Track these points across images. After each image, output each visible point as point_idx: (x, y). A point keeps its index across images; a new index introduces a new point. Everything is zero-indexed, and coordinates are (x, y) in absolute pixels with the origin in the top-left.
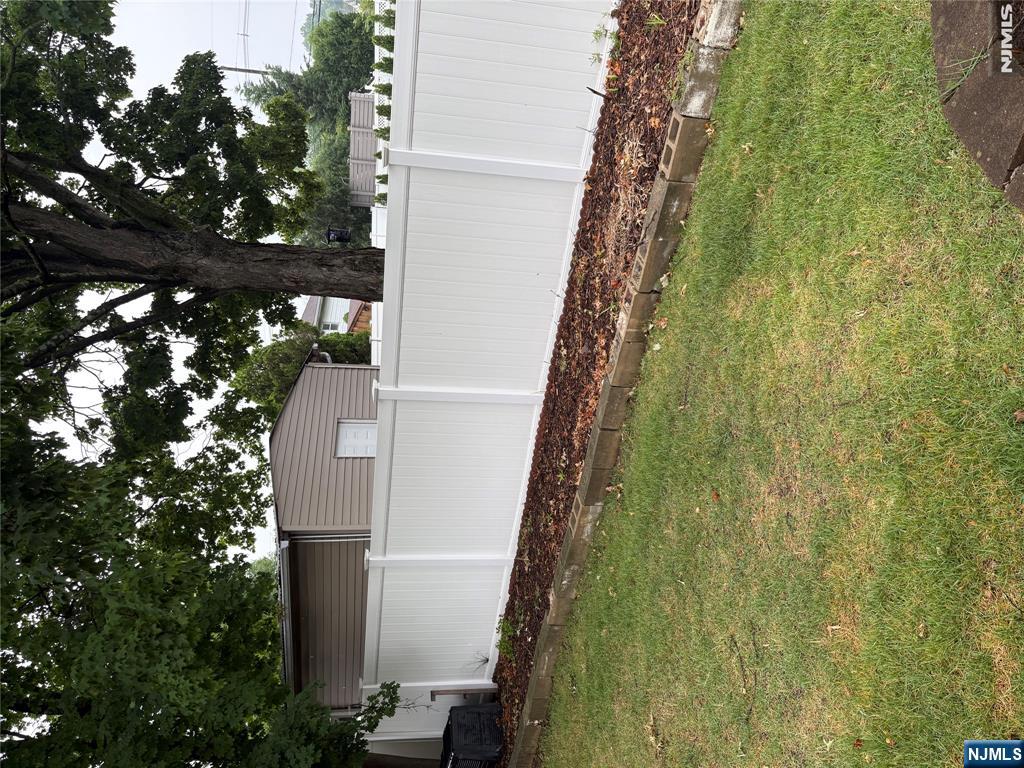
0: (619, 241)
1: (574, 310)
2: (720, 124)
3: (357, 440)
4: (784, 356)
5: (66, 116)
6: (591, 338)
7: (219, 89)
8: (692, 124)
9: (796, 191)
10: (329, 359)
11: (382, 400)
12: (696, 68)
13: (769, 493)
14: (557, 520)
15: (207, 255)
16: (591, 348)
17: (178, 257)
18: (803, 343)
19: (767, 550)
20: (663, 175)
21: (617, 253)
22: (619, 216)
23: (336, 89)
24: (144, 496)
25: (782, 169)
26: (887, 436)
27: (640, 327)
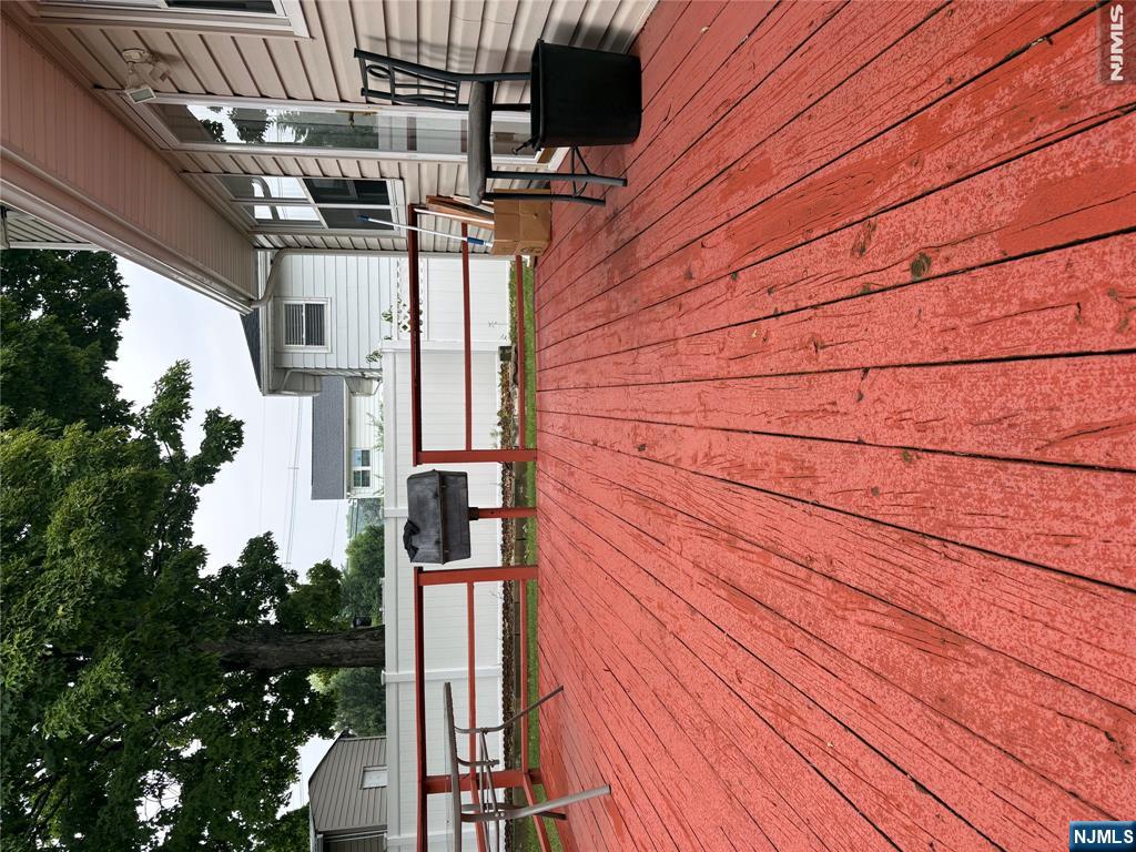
7: (274, 559)
15: (265, 643)
23: (370, 588)
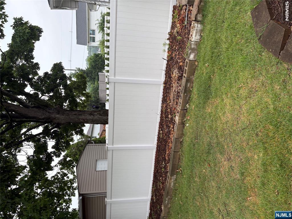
0: (174, 97)
1: (163, 120)
2: (199, 61)
3: (102, 166)
4: (224, 119)
5: (20, 81)
6: (168, 126)
7: (63, 72)
8: (191, 62)
9: (222, 73)
10: (93, 143)
11: (109, 150)
12: (191, 47)
13: (225, 161)
14: (163, 183)
16: (169, 129)
17: (50, 115)
18: (229, 114)
19: (226, 178)
20: (184, 77)
21: (174, 101)
22: (174, 91)
23: (95, 73)
24: (38, 189)
25: (217, 68)
26: (257, 135)
27: (182, 120)
